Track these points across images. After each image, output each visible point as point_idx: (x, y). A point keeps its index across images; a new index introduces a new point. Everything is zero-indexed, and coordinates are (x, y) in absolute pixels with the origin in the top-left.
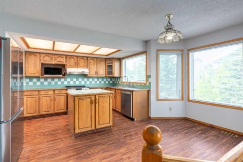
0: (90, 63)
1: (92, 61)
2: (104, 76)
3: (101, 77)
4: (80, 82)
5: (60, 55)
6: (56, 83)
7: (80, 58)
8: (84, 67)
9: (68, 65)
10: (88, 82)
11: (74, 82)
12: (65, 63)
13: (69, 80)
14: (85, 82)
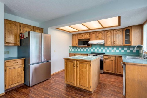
0: (107, 35)
1: (109, 33)
2: (122, 45)
3: (120, 47)
4: (102, 50)
5: (86, 33)
6: (87, 50)
7: (99, 32)
8: (102, 39)
9: (91, 39)
10: (108, 51)
11: (98, 50)
12: (89, 38)
13: (94, 48)
14: (106, 50)
